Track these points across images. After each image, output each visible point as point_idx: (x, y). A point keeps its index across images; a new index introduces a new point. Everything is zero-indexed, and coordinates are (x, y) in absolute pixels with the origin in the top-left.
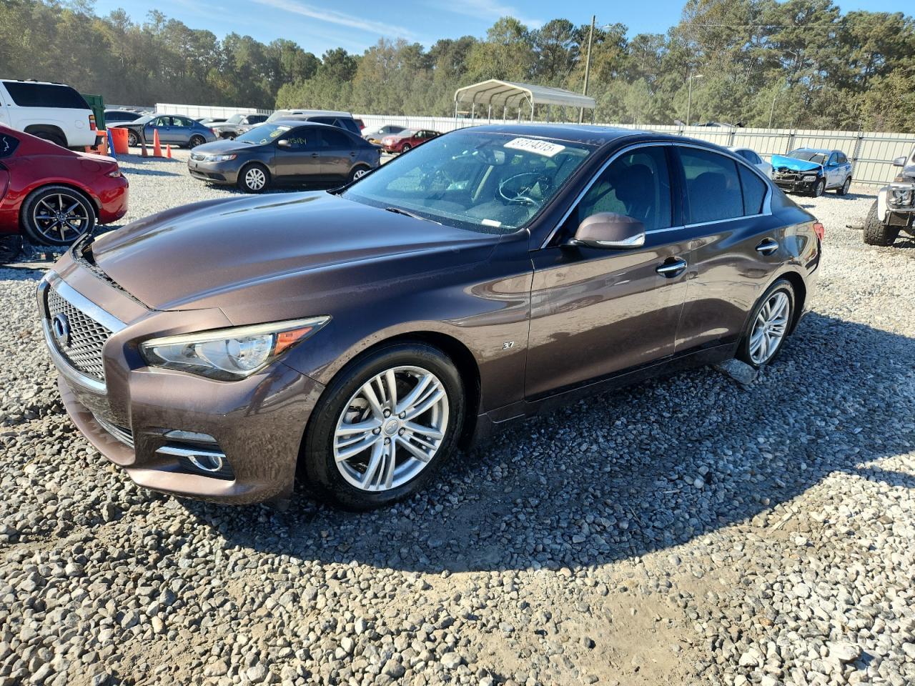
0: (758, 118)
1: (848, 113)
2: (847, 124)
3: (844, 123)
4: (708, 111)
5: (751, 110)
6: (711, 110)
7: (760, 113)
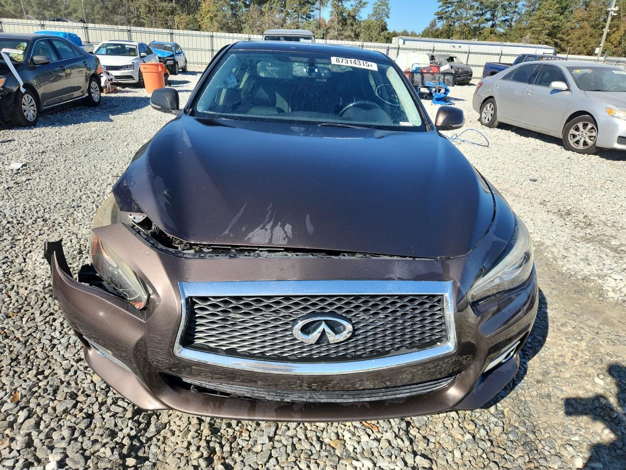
0: (74, 15)
1: (133, 13)
2: (135, 21)
3: (133, 21)
4: (33, 7)
5: (68, 9)
6: (35, 6)
7: (75, 11)
